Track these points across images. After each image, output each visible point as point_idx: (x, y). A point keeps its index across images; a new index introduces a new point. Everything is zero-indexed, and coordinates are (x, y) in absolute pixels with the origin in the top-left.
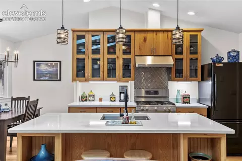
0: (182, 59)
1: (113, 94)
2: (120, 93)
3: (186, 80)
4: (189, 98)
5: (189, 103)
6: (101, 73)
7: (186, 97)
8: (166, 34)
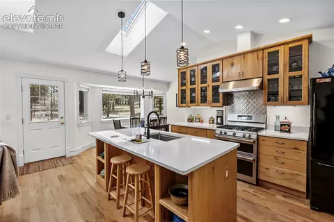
0: (278, 79)
1: (212, 118)
2: (217, 117)
3: (283, 104)
4: (289, 125)
5: (289, 131)
6: (196, 100)
7: (284, 125)
8: (255, 54)
